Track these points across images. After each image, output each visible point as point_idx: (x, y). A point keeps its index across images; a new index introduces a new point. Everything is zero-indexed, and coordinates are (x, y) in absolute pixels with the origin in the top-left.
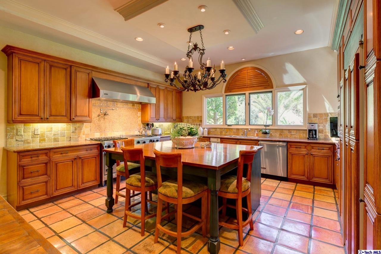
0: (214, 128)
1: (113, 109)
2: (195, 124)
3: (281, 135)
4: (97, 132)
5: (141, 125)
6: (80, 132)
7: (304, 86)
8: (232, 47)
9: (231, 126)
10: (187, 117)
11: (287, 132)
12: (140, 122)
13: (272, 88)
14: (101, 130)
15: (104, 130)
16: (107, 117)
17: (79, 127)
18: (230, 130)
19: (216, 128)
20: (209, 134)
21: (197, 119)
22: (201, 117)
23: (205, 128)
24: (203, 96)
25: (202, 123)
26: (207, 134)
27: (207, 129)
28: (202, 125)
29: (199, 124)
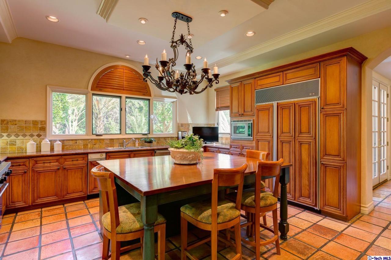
0: (72, 140)
2: (28, 134)
3: (159, 143)
7: (175, 100)
8: (143, 42)
9: (102, 136)
10: (3, 121)
11: (162, 140)
13: (150, 96)
18: (101, 141)
19: (76, 140)
20: (63, 149)
21: (32, 125)
22: (44, 123)
23: (55, 141)
24: (48, 88)
25: (45, 132)
26: (61, 149)
27: (60, 143)
28: (45, 136)
29: (37, 133)
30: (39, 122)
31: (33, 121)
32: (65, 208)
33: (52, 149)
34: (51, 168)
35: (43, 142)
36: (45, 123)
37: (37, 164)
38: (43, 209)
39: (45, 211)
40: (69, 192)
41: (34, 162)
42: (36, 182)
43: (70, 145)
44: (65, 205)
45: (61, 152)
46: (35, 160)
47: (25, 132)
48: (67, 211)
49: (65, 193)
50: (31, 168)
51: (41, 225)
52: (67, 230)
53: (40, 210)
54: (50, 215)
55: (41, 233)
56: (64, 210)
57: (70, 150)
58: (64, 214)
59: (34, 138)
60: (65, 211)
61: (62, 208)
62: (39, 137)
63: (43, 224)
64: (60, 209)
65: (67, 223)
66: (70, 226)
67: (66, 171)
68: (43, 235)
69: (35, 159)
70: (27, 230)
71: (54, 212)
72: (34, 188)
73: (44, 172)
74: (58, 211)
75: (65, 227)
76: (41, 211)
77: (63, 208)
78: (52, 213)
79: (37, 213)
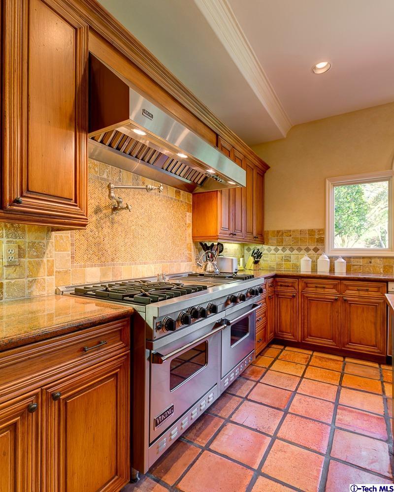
0: (363, 257)
1: (150, 186)
2: (303, 247)
4: (92, 266)
5: (192, 247)
6: (39, 264)
10: (278, 232)
12: (190, 240)
14: (103, 259)
15: (113, 260)
16: (120, 217)
17: (33, 245)
19: (370, 258)
20: (348, 270)
21: (307, 236)
22: (322, 231)
23: (337, 258)
24: (327, 182)
25: (324, 245)
26: (344, 270)
27: (343, 260)
28: (324, 250)
29: (314, 247)
30: (316, 231)
31: (309, 230)
32: (345, 364)
33: (332, 269)
34: (326, 297)
35: (321, 258)
36: (324, 233)
37: (307, 287)
38: (315, 354)
39: (316, 357)
40: (353, 340)
41: (303, 284)
42: (306, 312)
43: (361, 265)
44: (347, 360)
45: (344, 275)
46: (305, 282)
47: (300, 245)
48: (345, 371)
49: (346, 340)
50: (300, 291)
51: (302, 377)
52: (332, 406)
53: (311, 353)
54: (319, 366)
55: (297, 389)
56: (341, 368)
57: (360, 272)
58: (340, 373)
59: (310, 252)
60: (343, 370)
61: (340, 362)
62: (316, 252)
63: (305, 376)
64: (336, 362)
65: (338, 392)
66: (341, 401)
67: (347, 306)
68: (298, 393)
69: (305, 280)
70: (285, 375)
71: (327, 363)
72: (304, 320)
73: (318, 300)
74: (332, 364)
75: (332, 397)
76: (312, 356)
77: (342, 363)
78: (324, 364)
79: (306, 356)
